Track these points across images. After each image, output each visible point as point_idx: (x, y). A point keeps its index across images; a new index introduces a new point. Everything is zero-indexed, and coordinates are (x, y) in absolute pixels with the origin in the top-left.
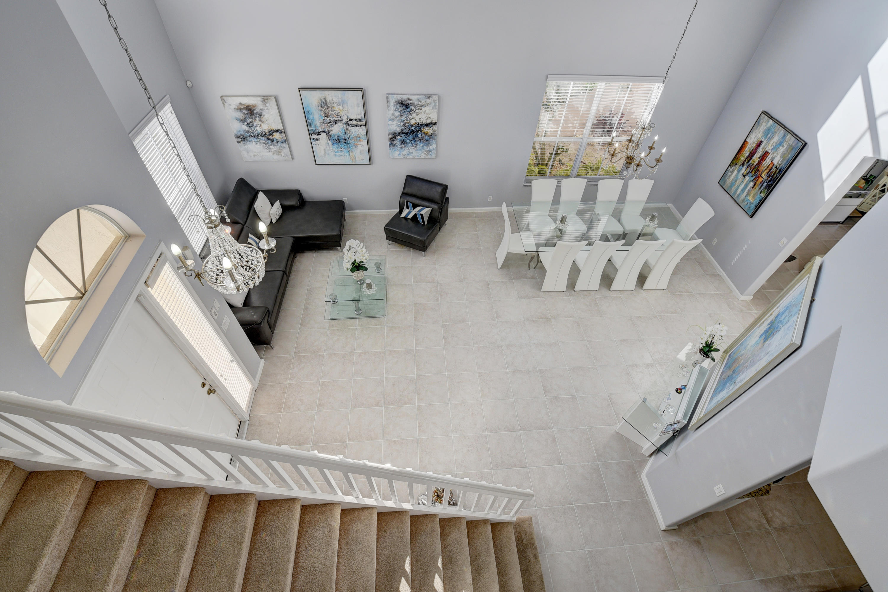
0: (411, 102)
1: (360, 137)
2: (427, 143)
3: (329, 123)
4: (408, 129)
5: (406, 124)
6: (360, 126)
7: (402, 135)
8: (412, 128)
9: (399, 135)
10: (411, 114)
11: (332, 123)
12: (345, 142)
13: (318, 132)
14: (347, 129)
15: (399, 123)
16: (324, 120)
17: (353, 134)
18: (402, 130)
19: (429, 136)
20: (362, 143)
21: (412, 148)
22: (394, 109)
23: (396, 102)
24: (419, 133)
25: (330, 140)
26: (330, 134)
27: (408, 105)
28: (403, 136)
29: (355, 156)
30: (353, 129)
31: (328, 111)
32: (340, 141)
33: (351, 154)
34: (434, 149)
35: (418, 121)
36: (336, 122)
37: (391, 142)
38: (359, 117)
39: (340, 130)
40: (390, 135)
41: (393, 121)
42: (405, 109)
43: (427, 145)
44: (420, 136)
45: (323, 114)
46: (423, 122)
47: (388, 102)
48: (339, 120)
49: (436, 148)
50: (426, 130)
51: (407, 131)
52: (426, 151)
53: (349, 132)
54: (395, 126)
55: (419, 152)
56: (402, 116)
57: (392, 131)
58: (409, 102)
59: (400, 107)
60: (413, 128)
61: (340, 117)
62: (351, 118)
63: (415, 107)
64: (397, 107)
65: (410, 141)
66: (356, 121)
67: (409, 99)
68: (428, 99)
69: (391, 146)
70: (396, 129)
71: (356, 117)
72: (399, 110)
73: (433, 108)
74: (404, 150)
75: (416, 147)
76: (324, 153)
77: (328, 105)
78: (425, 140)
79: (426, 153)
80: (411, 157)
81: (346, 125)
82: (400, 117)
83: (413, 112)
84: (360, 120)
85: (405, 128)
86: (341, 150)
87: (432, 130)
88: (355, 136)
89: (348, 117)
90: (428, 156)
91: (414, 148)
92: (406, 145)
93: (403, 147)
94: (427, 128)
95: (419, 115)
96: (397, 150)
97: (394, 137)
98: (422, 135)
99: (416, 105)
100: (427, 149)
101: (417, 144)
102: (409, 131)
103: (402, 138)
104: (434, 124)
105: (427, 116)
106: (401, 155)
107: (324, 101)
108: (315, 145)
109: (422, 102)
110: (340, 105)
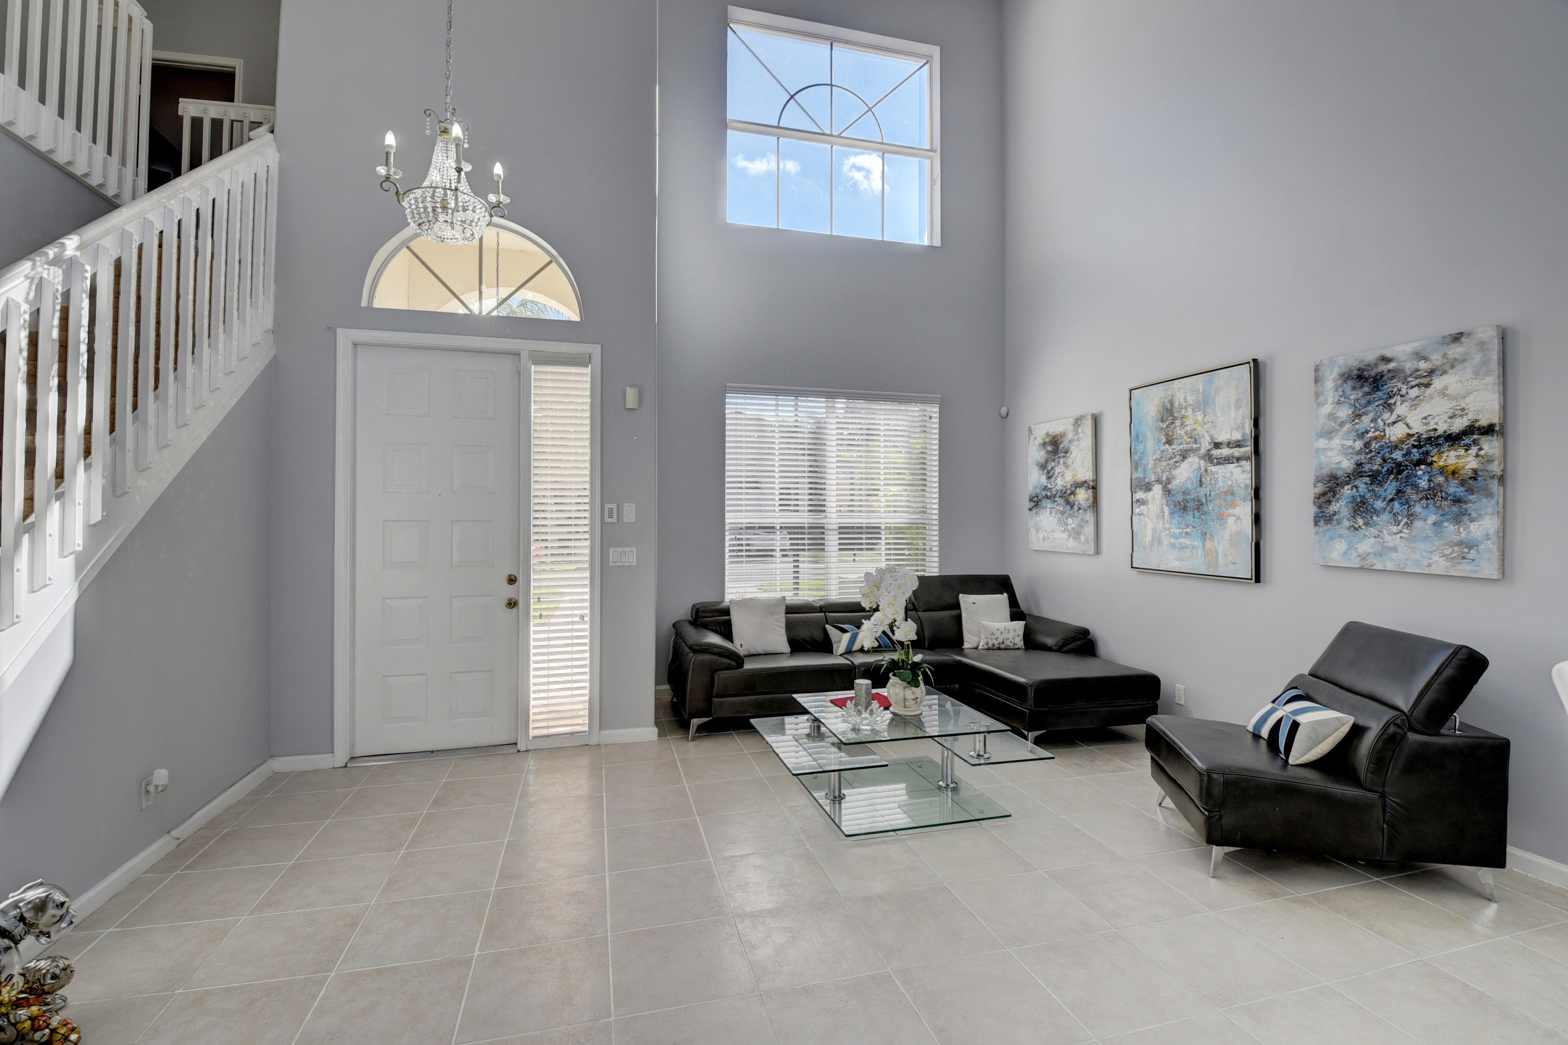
0: (1392, 365)
1: (1233, 494)
2: (1455, 509)
3: (1170, 459)
4: (1379, 460)
5: (1373, 445)
6: (1239, 459)
7: (1358, 482)
8: (1393, 456)
9: (1348, 484)
10: (1390, 407)
11: (1178, 458)
12: (1197, 509)
13: (1149, 483)
14: (1206, 470)
15: (1350, 443)
16: (1162, 452)
17: (1220, 484)
18: (1359, 465)
19: (1463, 483)
20: (1238, 511)
21: (1395, 529)
22: (1337, 398)
23: (1342, 375)
24: (1420, 473)
25: (1167, 503)
26: (1170, 486)
27: (1382, 376)
28: (1361, 484)
30: (1220, 471)
31: (1174, 428)
32: (1186, 506)
34: (1487, 537)
35: (1418, 427)
36: (1184, 455)
37: (1320, 507)
38: (1237, 436)
39: (1192, 475)
40: (1320, 484)
41: (1331, 439)
42: (1369, 394)
43: (1457, 519)
44: (1423, 484)
45: (1163, 437)
46: (1436, 430)
47: (1317, 381)
48: (1192, 450)
49: (1498, 531)
50: (1450, 457)
51: (1375, 467)
52: (1452, 544)
53: (1210, 480)
54: (1335, 452)
55: (1421, 545)
56: (1360, 416)
57: (1325, 471)
58: (1384, 368)
59: (1354, 388)
60: (1398, 456)
61: (1196, 440)
62: (1219, 440)
63: (1405, 381)
64: (1343, 391)
65: (1385, 503)
66: (1228, 449)
67: (1385, 360)
68: (1453, 346)
69: (1322, 523)
70: (1339, 463)
71: (1229, 437)
72: (1349, 399)
73: (1476, 374)
74: (1365, 536)
75: (1407, 524)
76: (1152, 537)
77: (1174, 416)
78: (1446, 499)
79: (1453, 552)
80: (1390, 566)
81: (1205, 461)
82: (1353, 421)
83: (1399, 398)
84: (1238, 444)
85: (1369, 456)
86: (1188, 530)
87: (1477, 456)
88: (1222, 490)
89: (1212, 437)
90: (1460, 563)
91: (1400, 528)
92: (1371, 517)
93: (1360, 527)
94: (1455, 450)
95: (1422, 404)
96: (1341, 536)
97: (1330, 491)
98: (1431, 476)
99: (1408, 373)
100: (1455, 538)
101: (1412, 515)
102: (1383, 467)
103: (1357, 494)
104: (1489, 430)
105: (1454, 403)
106: (1351, 555)
107: (1169, 406)
108: (1137, 517)
109: (1433, 357)
110: (1199, 410)
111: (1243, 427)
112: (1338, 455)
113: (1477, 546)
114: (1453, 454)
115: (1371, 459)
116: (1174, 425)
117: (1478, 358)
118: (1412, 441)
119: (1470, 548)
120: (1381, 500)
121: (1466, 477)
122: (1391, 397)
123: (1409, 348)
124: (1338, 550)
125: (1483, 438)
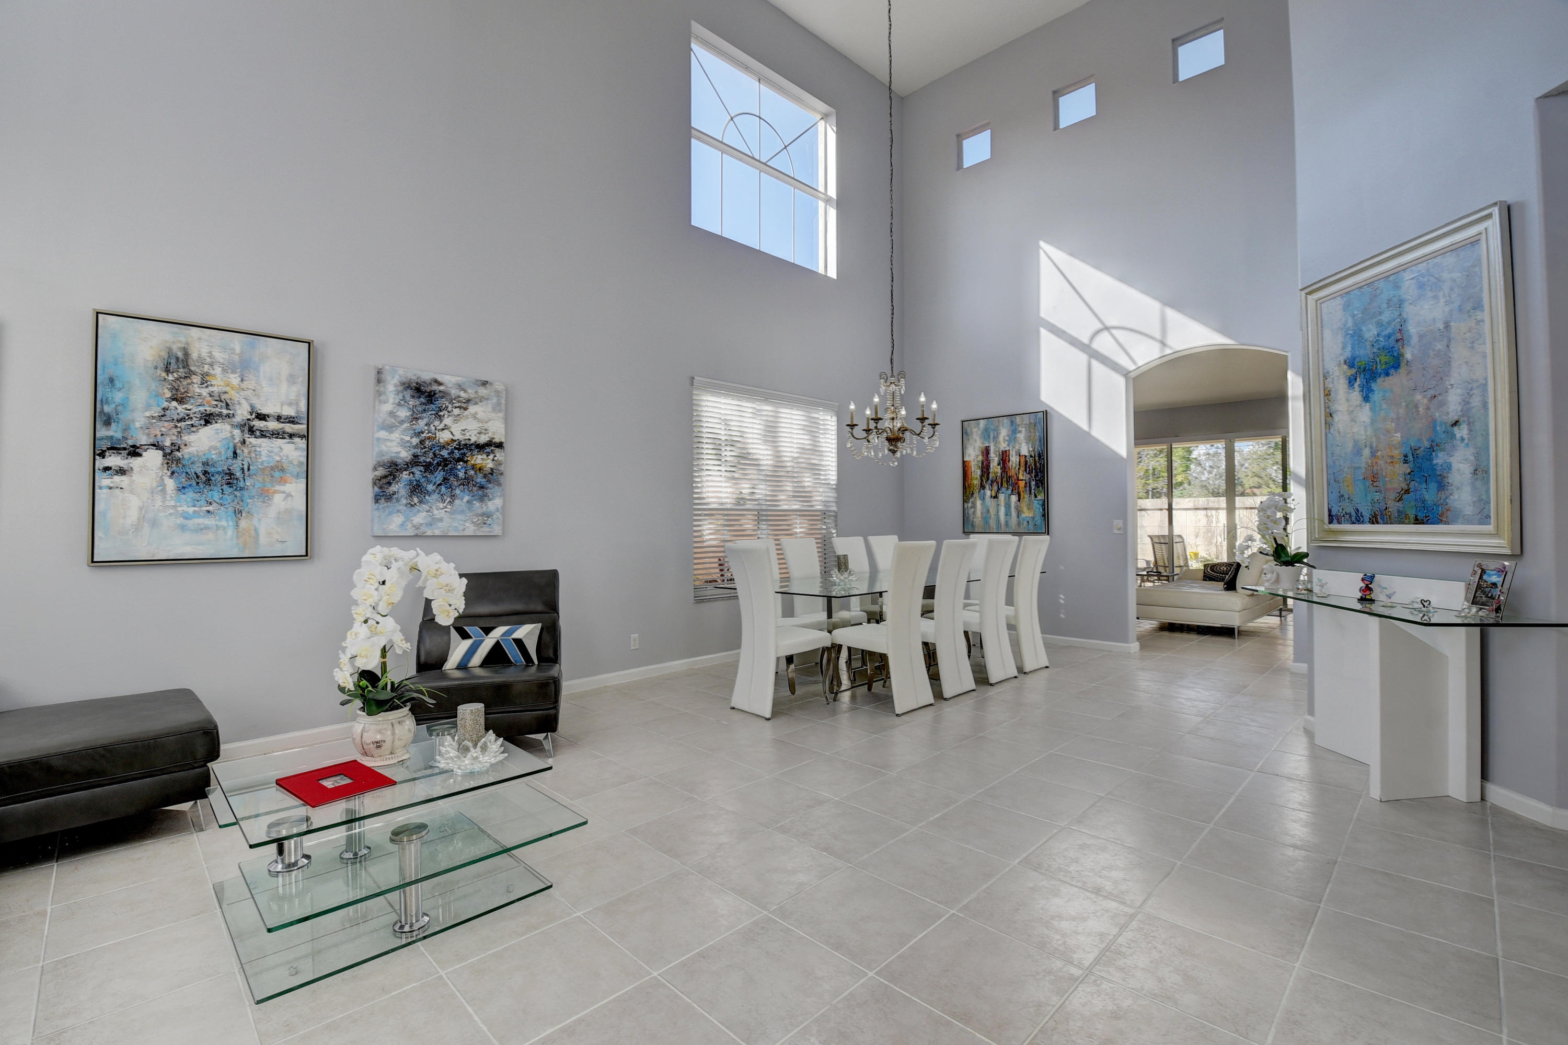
0: (441, 388)
1: (282, 470)
2: (480, 492)
3: (179, 421)
4: (431, 455)
5: (427, 443)
6: (291, 436)
7: (414, 470)
8: (441, 453)
9: (406, 470)
10: (440, 418)
11: (195, 421)
12: (228, 484)
13: (134, 446)
14: (244, 442)
15: (408, 438)
16: (164, 409)
17: (264, 458)
18: (415, 456)
19: (485, 476)
20: (288, 488)
21: (441, 505)
22: (397, 401)
23: (403, 384)
24: (459, 467)
25: (173, 473)
26: (179, 454)
27: (435, 394)
28: (418, 471)
29: (256, 530)
30: (264, 445)
31: (188, 384)
32: (209, 480)
33: (243, 523)
34: (497, 510)
35: (458, 436)
36: (208, 419)
37: (381, 488)
38: (289, 411)
39: (219, 445)
40: (381, 468)
41: (391, 432)
42: (424, 404)
43: (482, 499)
44: (461, 474)
45: (166, 391)
46: (470, 439)
47: (379, 381)
48: (220, 415)
49: (503, 507)
50: (478, 459)
51: (428, 460)
52: (478, 515)
53: (250, 453)
54: (395, 443)
55: (459, 517)
56: (417, 419)
57: (386, 458)
58: (435, 387)
59: (413, 397)
60: (445, 453)
61: (227, 405)
62: (265, 411)
63: (451, 402)
64: (403, 396)
65: (435, 487)
66: (277, 422)
67: (437, 382)
68: (481, 387)
69: (383, 501)
70: (399, 453)
71: (279, 411)
72: (408, 404)
73: (494, 409)
74: (419, 511)
75: (450, 502)
76: (139, 519)
77: (190, 370)
78: (475, 486)
79: (479, 520)
80: (437, 532)
81: (242, 431)
82: (411, 422)
83: (446, 413)
84: (292, 420)
85: (424, 451)
86: (210, 508)
87: (493, 460)
88: (266, 465)
89: (252, 407)
90: (482, 527)
91: (445, 505)
92: (425, 497)
93: (415, 504)
94: (481, 455)
95: (461, 421)
96: (399, 511)
97: (390, 475)
98: (466, 470)
99: (454, 397)
100: (480, 511)
101: (454, 496)
102: (434, 460)
103: (414, 479)
104: (500, 445)
105: (481, 425)
106: (407, 526)
107: (180, 355)
108: (105, 491)
109: (470, 391)
110: (233, 372)
111: (297, 404)
112: (397, 446)
113: (492, 516)
114: (479, 457)
115: (425, 452)
116: (189, 381)
117: (495, 400)
118: (455, 444)
119: (488, 517)
120: (432, 485)
121: (487, 472)
122: (441, 411)
123: (454, 380)
124: (395, 523)
125: (497, 450)
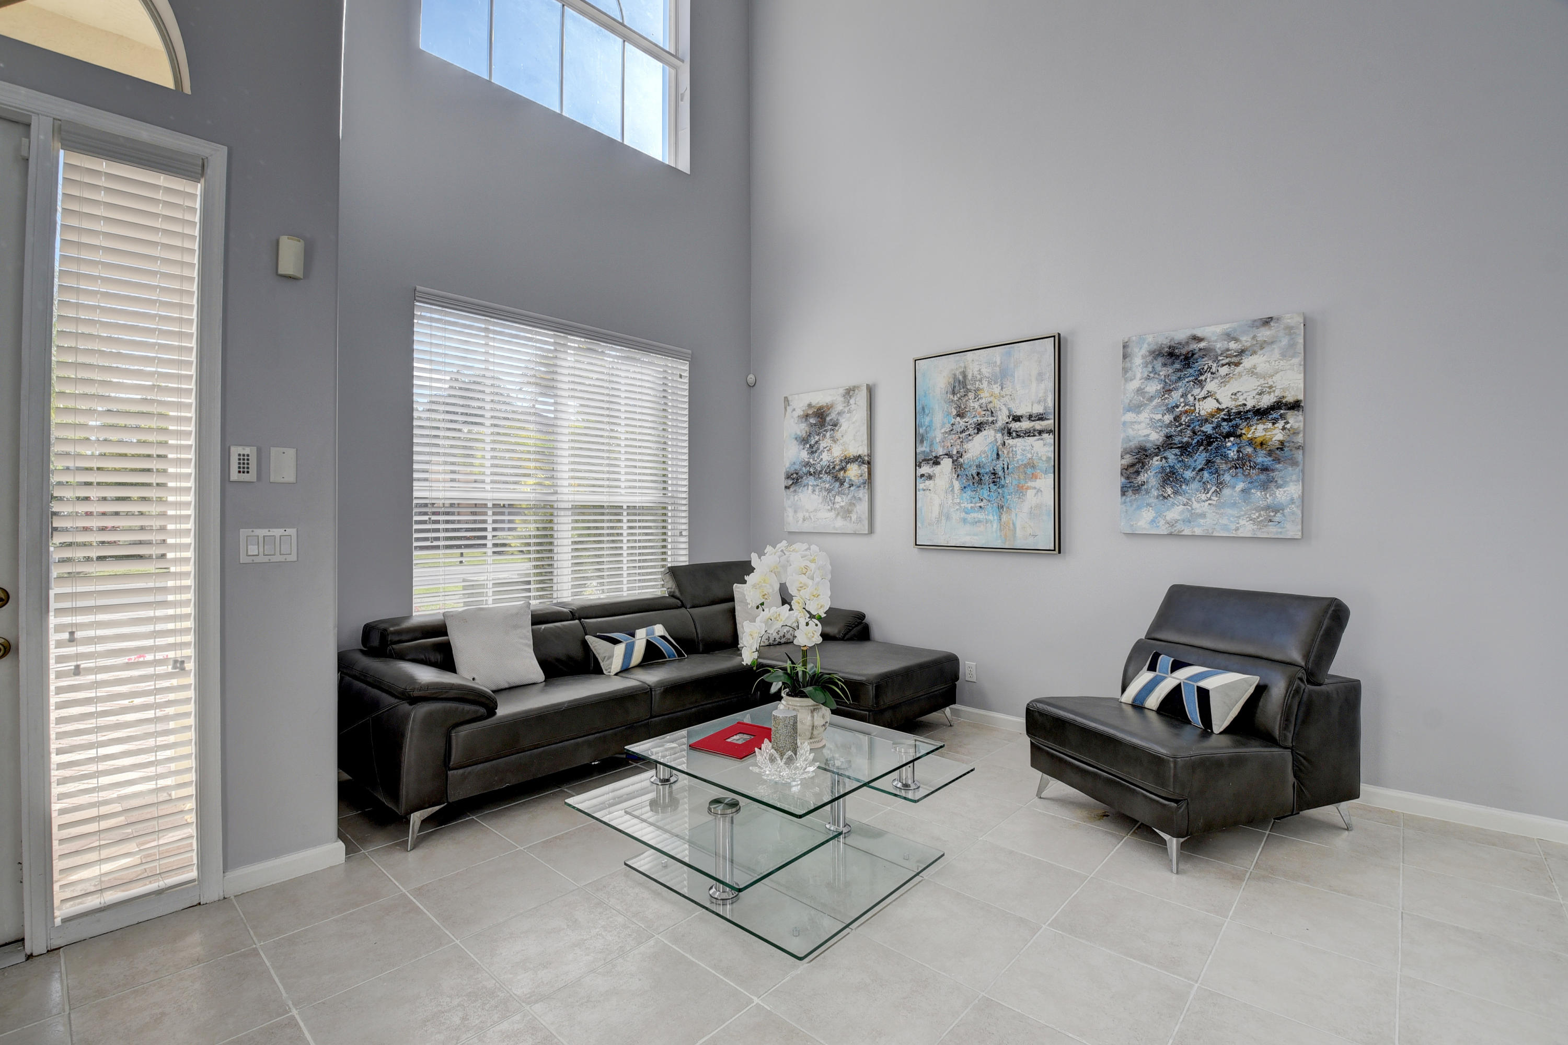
0: (1202, 345)
1: (1034, 467)
2: (1263, 477)
3: (962, 432)
4: (1189, 432)
5: (1183, 418)
6: (1040, 433)
7: (1167, 454)
8: (1203, 429)
9: (1157, 455)
10: (1200, 383)
11: (971, 431)
12: (994, 482)
13: (936, 457)
14: (1004, 444)
15: (1159, 417)
16: (953, 425)
17: (1019, 457)
18: (1169, 437)
19: (1270, 453)
20: (1038, 483)
21: (1203, 497)
22: (1145, 375)
23: (1152, 352)
24: (1229, 444)
25: (958, 476)
26: (961, 460)
27: (1193, 355)
28: (1171, 455)
29: (1014, 524)
30: (1018, 444)
31: (967, 401)
32: (981, 480)
33: (1004, 517)
34: (1292, 501)
35: (1227, 403)
36: (979, 427)
37: (1128, 478)
38: (1038, 409)
39: (986, 449)
40: (1128, 456)
41: (1139, 413)
42: (1179, 370)
43: (1264, 486)
44: (1232, 454)
45: (953, 410)
46: (1245, 405)
47: (1125, 356)
48: (987, 423)
49: (1303, 497)
50: (1259, 430)
51: (1185, 440)
52: (1259, 509)
53: (1008, 453)
54: (1143, 425)
55: (1230, 511)
56: (1170, 391)
57: (1133, 444)
58: (1195, 346)
59: (1165, 365)
60: (1208, 428)
61: (992, 413)
62: (1019, 413)
63: (1216, 360)
64: (1153, 367)
65: (1194, 473)
66: (1029, 421)
67: (1198, 339)
68: (1263, 329)
69: (1130, 493)
70: (1148, 435)
71: (1030, 411)
72: (1159, 375)
73: (1283, 355)
74: (1173, 504)
75: (1216, 491)
76: (939, 514)
77: (967, 388)
78: (1254, 468)
79: (1260, 515)
80: (1198, 531)
81: (1003, 434)
82: (1163, 396)
83: (1209, 375)
84: (1041, 418)
85: (1179, 429)
86: (982, 504)
87: (1284, 429)
88: (1020, 463)
89: (1010, 411)
90: (1266, 526)
91: (1209, 495)
92: (1181, 486)
93: (1169, 495)
94: (1264, 424)
95: (1232, 382)
96: (1149, 505)
97: (1139, 462)
98: (1240, 448)
99: (1219, 352)
100: (1262, 503)
101: (1221, 483)
102: (1193, 439)
103: (1167, 465)
104: (1295, 406)
105: (1262, 381)
106: (1159, 522)
107: (961, 378)
108: (922, 492)
109: (1243, 338)
110: (996, 383)
111: (1045, 400)
112: (1146, 428)
113: (1283, 510)
114: (1261, 427)
115: (1181, 431)
116: (967, 398)
117: (1285, 341)
118: (1222, 415)
119: (1276, 511)
120: (1190, 470)
121: (1273, 448)
122: (1201, 374)
123: (1219, 329)
124: (1144, 519)
125: (1290, 413)
